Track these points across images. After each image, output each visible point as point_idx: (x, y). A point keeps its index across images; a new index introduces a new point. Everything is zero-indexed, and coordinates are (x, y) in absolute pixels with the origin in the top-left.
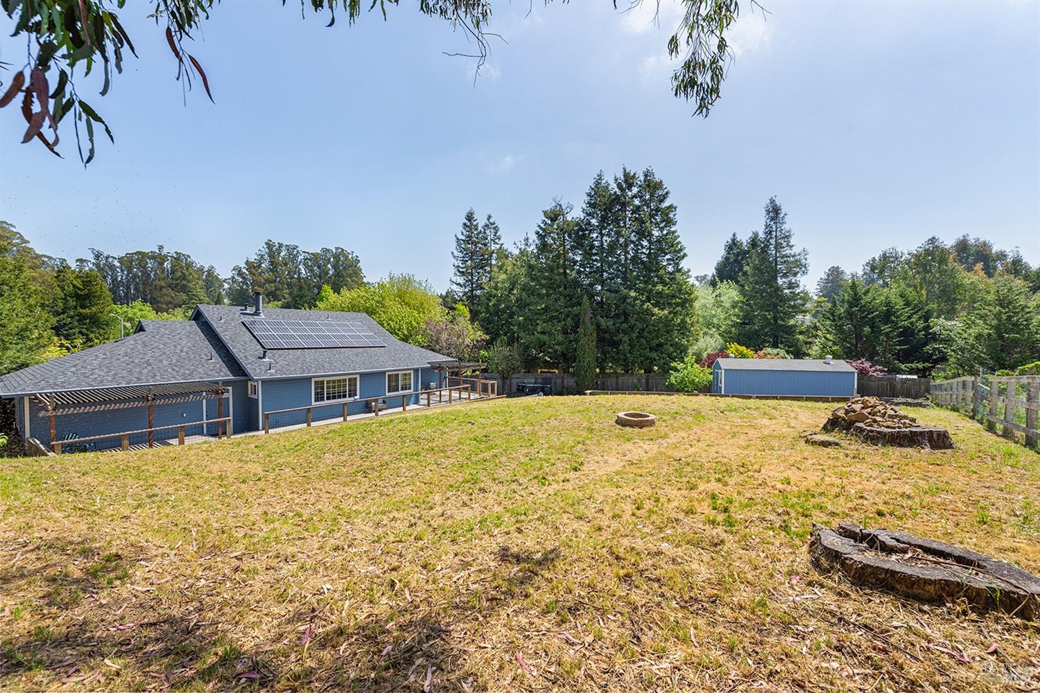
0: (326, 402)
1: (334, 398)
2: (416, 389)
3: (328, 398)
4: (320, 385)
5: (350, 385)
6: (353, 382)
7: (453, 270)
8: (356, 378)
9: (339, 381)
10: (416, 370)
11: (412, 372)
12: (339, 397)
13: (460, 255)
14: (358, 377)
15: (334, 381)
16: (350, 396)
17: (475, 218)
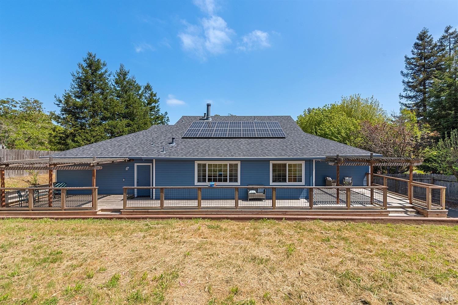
0: (207, 183)
1: (215, 180)
2: (308, 183)
3: (210, 180)
4: (202, 168)
5: (231, 171)
6: (233, 168)
7: (403, 87)
8: (237, 164)
9: (220, 166)
10: (309, 162)
11: (303, 163)
12: (220, 181)
13: (410, 71)
14: (239, 163)
15: (216, 166)
16: (231, 180)
17: (429, 35)
